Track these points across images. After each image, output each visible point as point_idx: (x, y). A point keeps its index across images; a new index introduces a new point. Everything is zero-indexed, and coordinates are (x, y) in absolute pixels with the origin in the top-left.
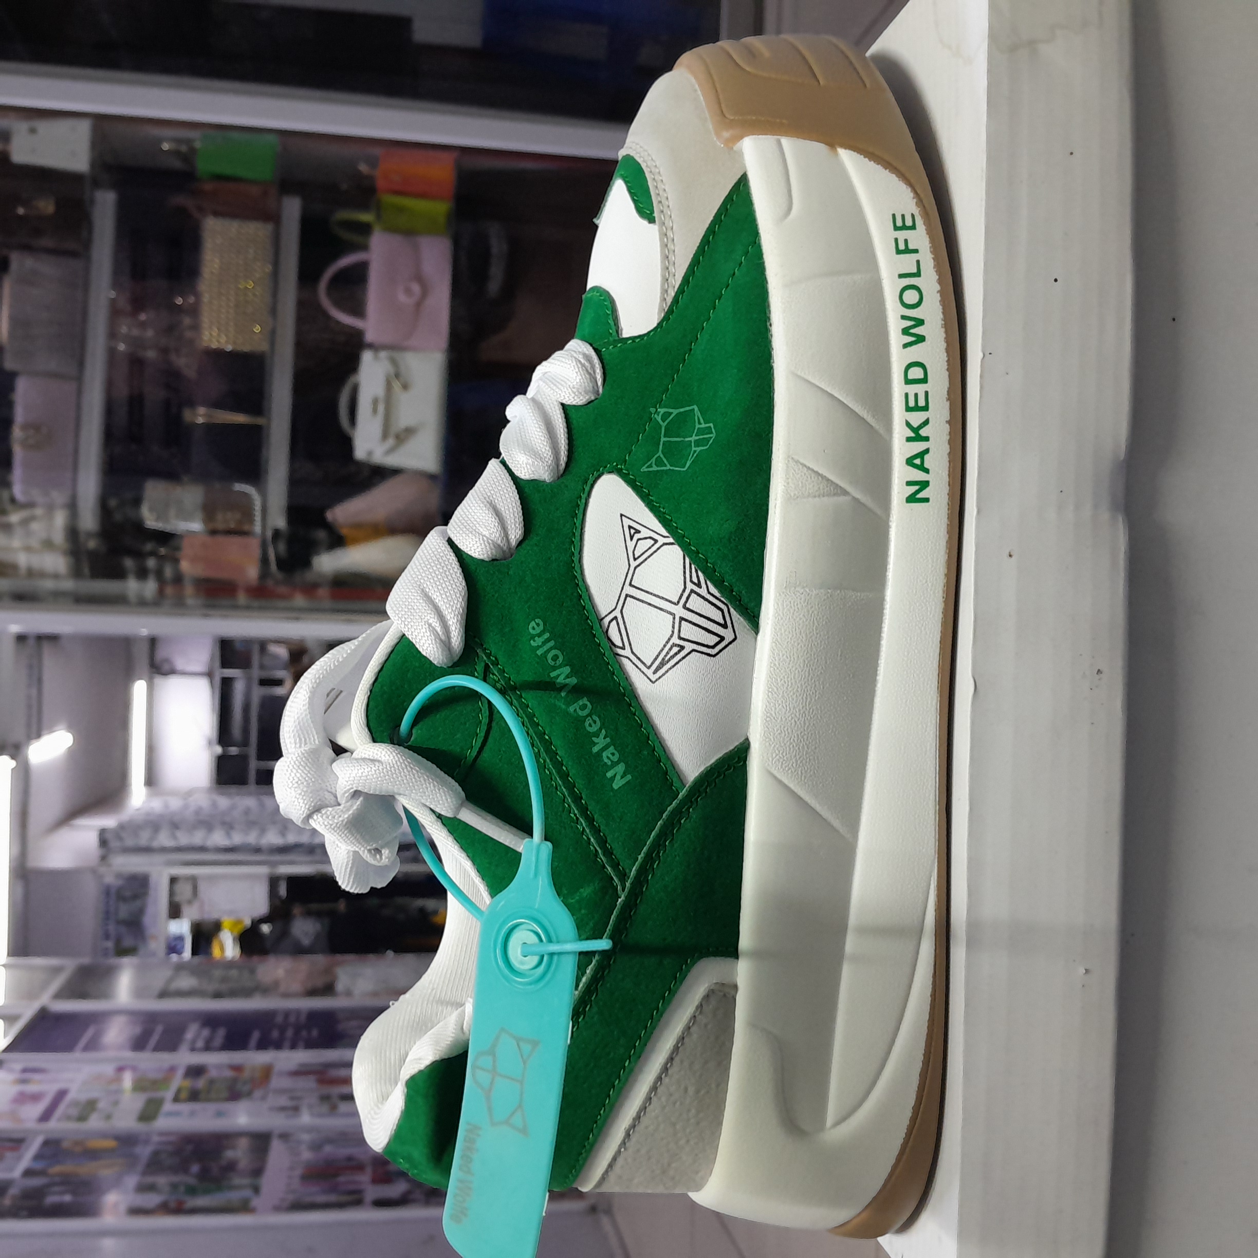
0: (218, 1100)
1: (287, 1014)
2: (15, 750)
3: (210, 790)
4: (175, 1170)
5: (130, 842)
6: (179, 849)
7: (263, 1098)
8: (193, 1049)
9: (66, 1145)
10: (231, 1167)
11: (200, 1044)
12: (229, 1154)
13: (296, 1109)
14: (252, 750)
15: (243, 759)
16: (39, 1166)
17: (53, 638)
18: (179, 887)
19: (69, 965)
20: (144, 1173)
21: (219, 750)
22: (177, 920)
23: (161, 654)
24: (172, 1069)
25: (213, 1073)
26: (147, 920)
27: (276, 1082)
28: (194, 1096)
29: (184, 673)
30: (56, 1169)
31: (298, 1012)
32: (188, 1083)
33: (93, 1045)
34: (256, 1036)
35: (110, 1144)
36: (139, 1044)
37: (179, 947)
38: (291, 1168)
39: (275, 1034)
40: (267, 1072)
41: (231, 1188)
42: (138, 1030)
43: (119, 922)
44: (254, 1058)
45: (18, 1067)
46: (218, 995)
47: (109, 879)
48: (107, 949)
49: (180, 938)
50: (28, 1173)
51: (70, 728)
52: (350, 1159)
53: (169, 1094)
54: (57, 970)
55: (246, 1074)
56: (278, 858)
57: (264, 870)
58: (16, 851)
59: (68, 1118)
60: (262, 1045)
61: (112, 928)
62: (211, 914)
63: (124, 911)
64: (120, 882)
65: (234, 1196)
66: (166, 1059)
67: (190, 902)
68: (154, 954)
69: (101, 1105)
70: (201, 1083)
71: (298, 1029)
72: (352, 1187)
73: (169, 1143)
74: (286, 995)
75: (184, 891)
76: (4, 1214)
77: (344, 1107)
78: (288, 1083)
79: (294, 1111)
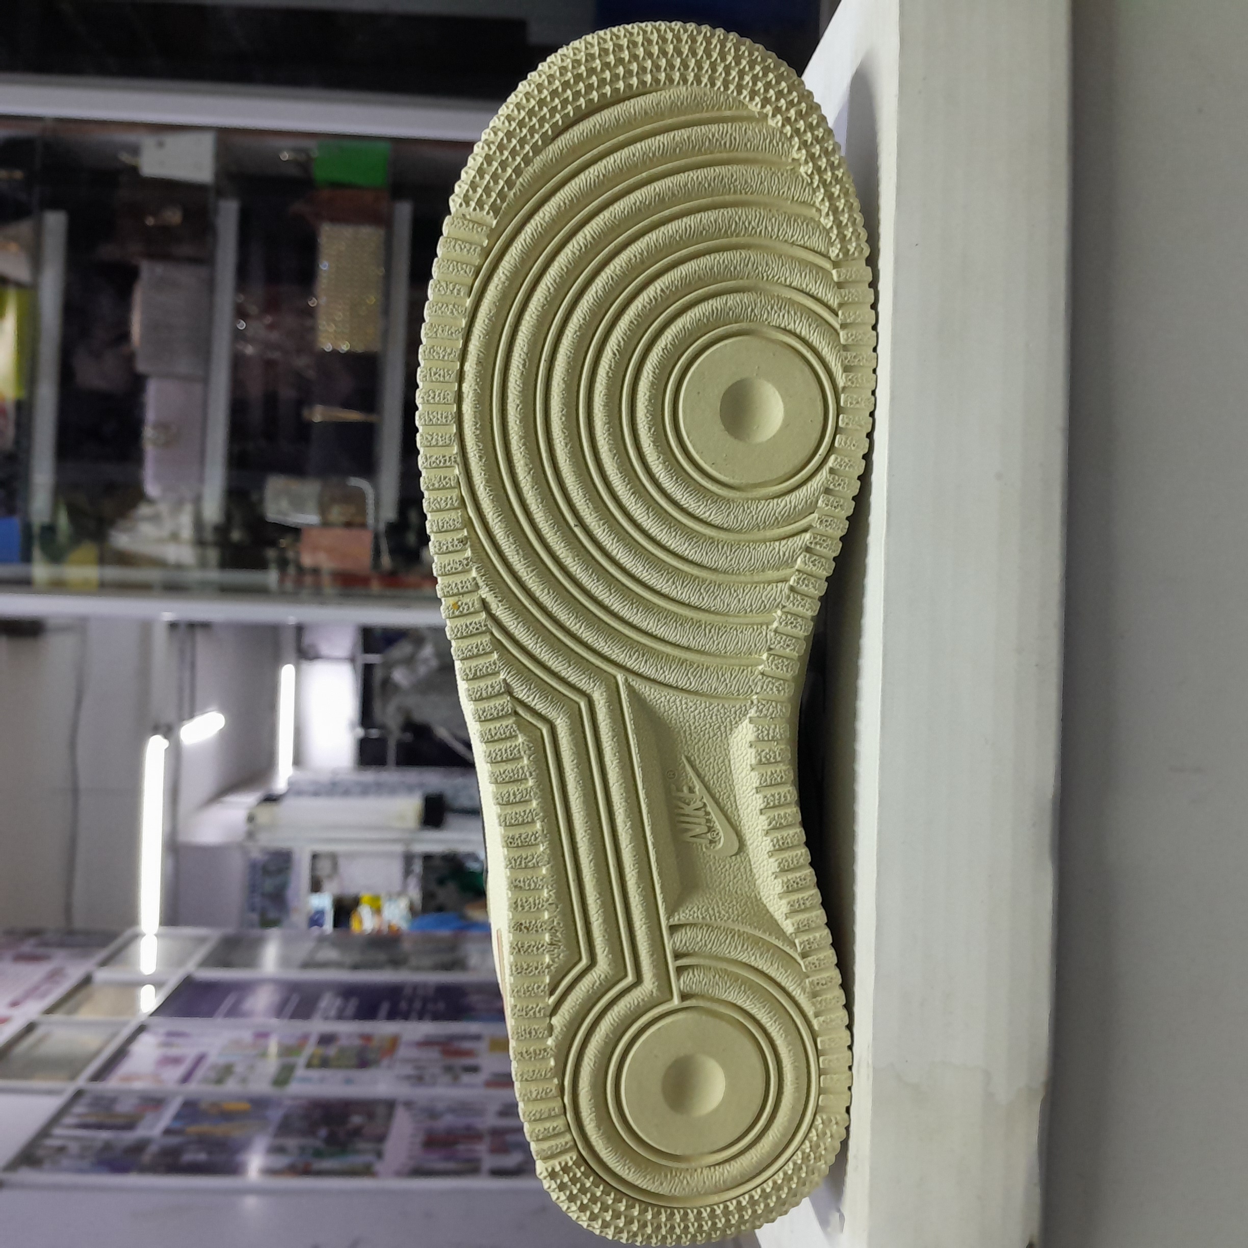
0: (347, 1067)
1: (415, 987)
2: (169, 731)
3: (353, 769)
4: (303, 1133)
7: (390, 1067)
8: (326, 1018)
9: (203, 1106)
10: (357, 1133)
11: (333, 1013)
12: (356, 1120)
13: (421, 1079)
15: (383, 742)
16: (178, 1125)
17: (206, 626)
18: (320, 863)
19: (212, 935)
20: (275, 1136)
21: (360, 732)
22: (318, 893)
23: (307, 640)
24: (305, 1038)
25: (343, 1042)
26: (290, 893)
27: (403, 1052)
28: (325, 1063)
29: (329, 659)
30: (194, 1129)
31: (425, 985)
32: (321, 1051)
33: (234, 1011)
34: (385, 1007)
35: (244, 1106)
36: (279, 1011)
37: (321, 920)
38: (414, 1135)
39: (403, 1005)
40: (394, 1042)
41: (357, 1152)
42: (278, 998)
43: (264, 895)
44: (383, 1028)
45: (162, 1030)
46: (355, 967)
47: (255, 854)
48: (252, 920)
49: (322, 912)
50: (168, 1132)
51: (222, 710)
52: (468, 1128)
53: (302, 1060)
54: (202, 940)
55: (375, 1043)
56: (412, 836)
57: (399, 848)
58: (169, 825)
59: (205, 1080)
60: (392, 1015)
61: (258, 900)
62: (351, 889)
63: (269, 885)
64: (266, 857)
65: (358, 1160)
66: (300, 1027)
67: (330, 877)
68: (296, 927)
69: (239, 1069)
70: (331, 1051)
72: (470, 1156)
73: (299, 1107)
74: (416, 969)
75: (324, 867)
76: (144, 1169)
77: (466, 1078)
78: (414, 1053)
79: (419, 1080)
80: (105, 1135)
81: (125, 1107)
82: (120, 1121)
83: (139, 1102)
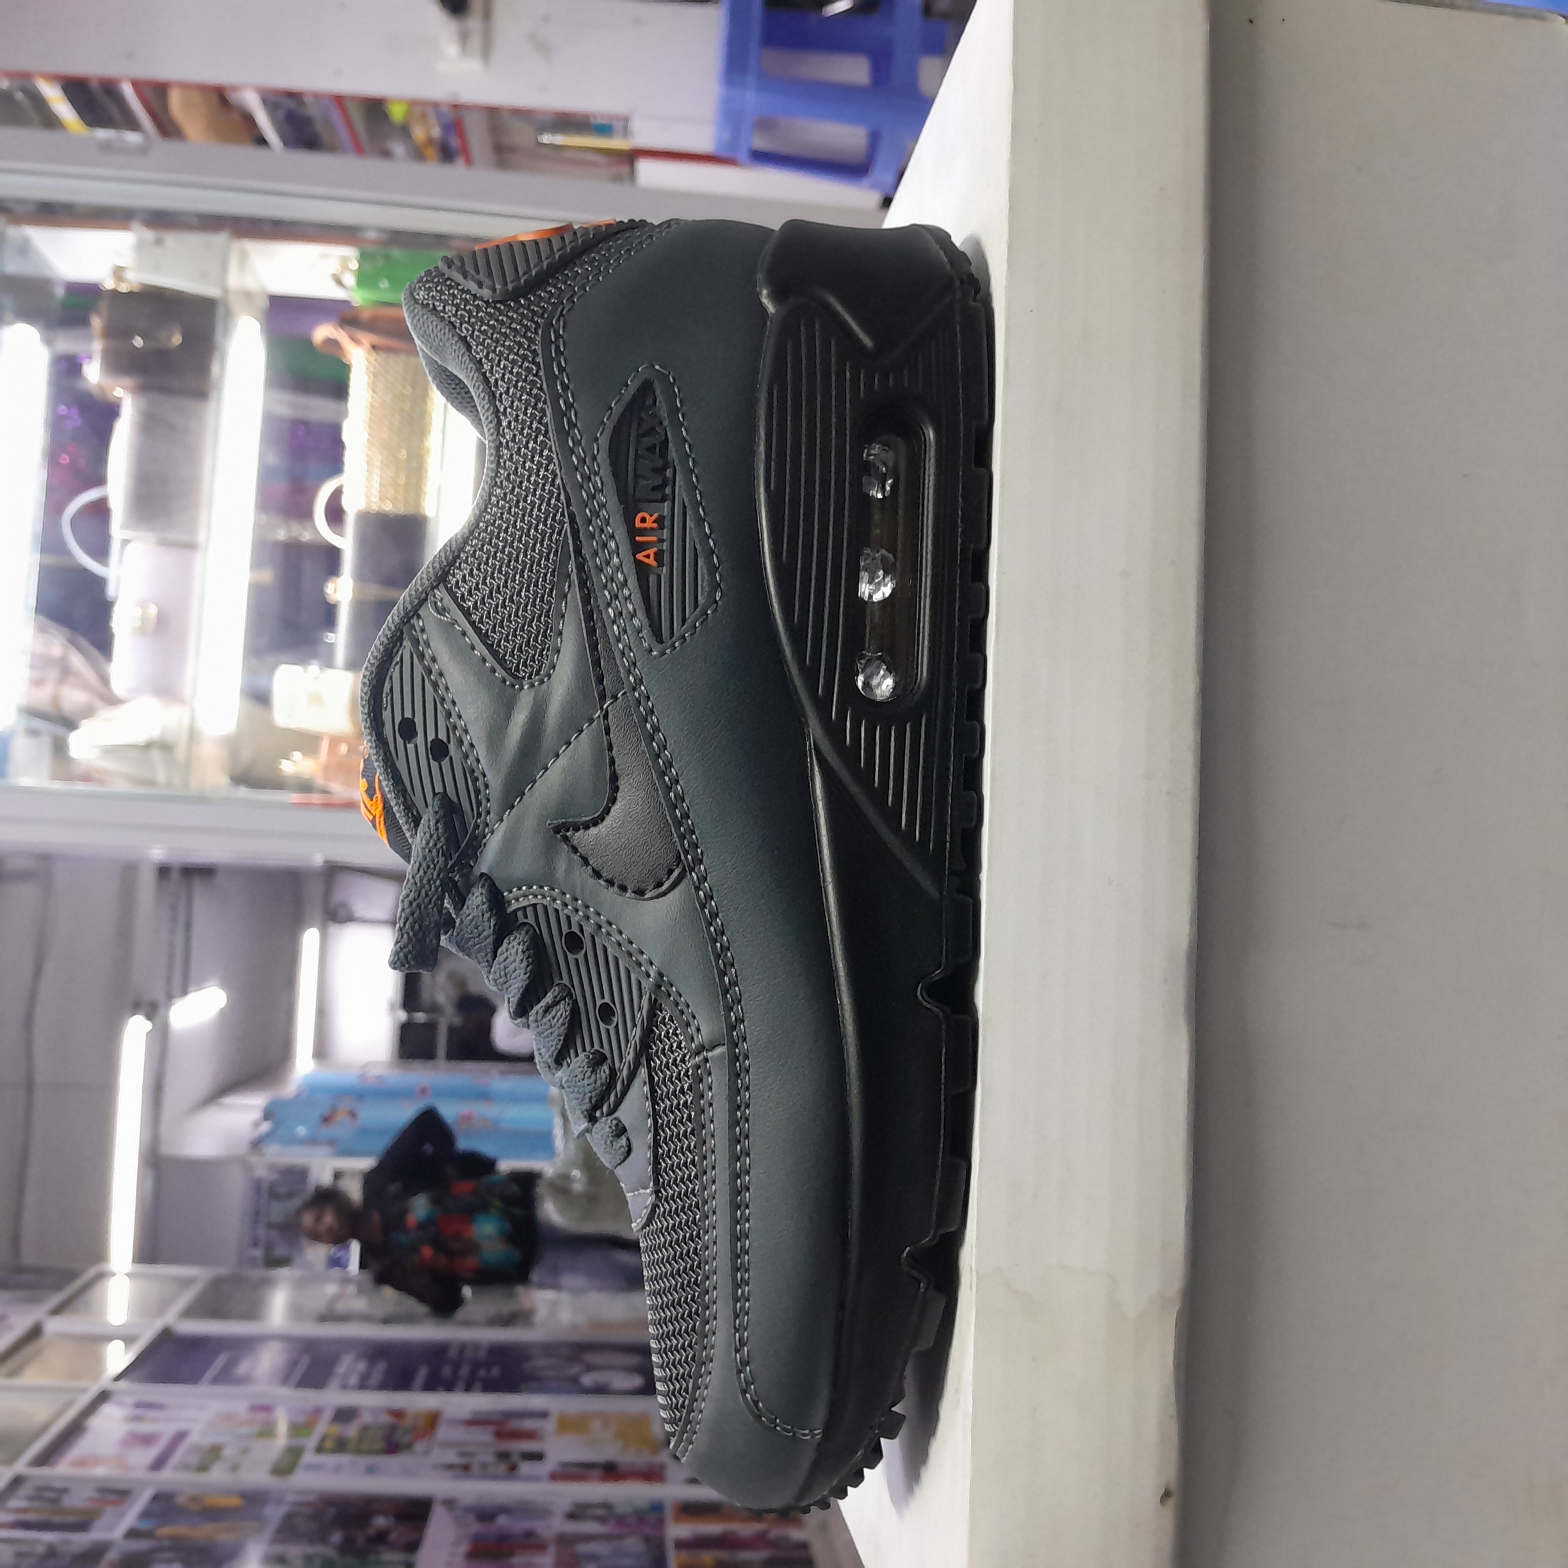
0: (370, 1452)
1: (463, 1347)
2: (153, 1010)
3: (390, 1065)
4: (311, 1539)
7: (426, 1452)
8: (345, 1387)
9: (180, 1500)
10: (381, 1538)
11: (354, 1380)
12: (381, 1522)
13: (467, 1468)
15: (431, 1028)
16: (144, 1526)
17: (206, 872)
19: (199, 1274)
20: (274, 1542)
21: (402, 1016)
23: (336, 897)
24: (318, 1411)
25: (366, 1418)
27: (444, 1433)
28: (341, 1446)
29: (364, 921)
30: (166, 1530)
31: (476, 1346)
32: (336, 1429)
33: (226, 1376)
35: (234, 1501)
36: (283, 1377)
37: (343, 1260)
38: (456, 1544)
39: (446, 1371)
40: (433, 1420)
43: (271, 1226)
44: (420, 1402)
45: (131, 1400)
46: (387, 1321)
47: (261, 1172)
48: (254, 1258)
50: (132, 1534)
51: (225, 985)
52: (529, 1534)
53: (312, 1442)
54: (186, 1282)
55: (408, 1422)
58: (148, 1134)
59: (185, 1466)
60: (431, 1385)
61: (262, 1232)
63: (277, 1211)
64: (274, 1177)
66: (312, 1398)
68: (309, 1267)
69: (228, 1452)
70: (351, 1431)
73: (307, 1504)
77: (526, 1468)
78: (460, 1434)
79: (464, 1470)
80: (49, 1537)
81: (76, 1500)
82: (71, 1519)
83: (95, 1495)
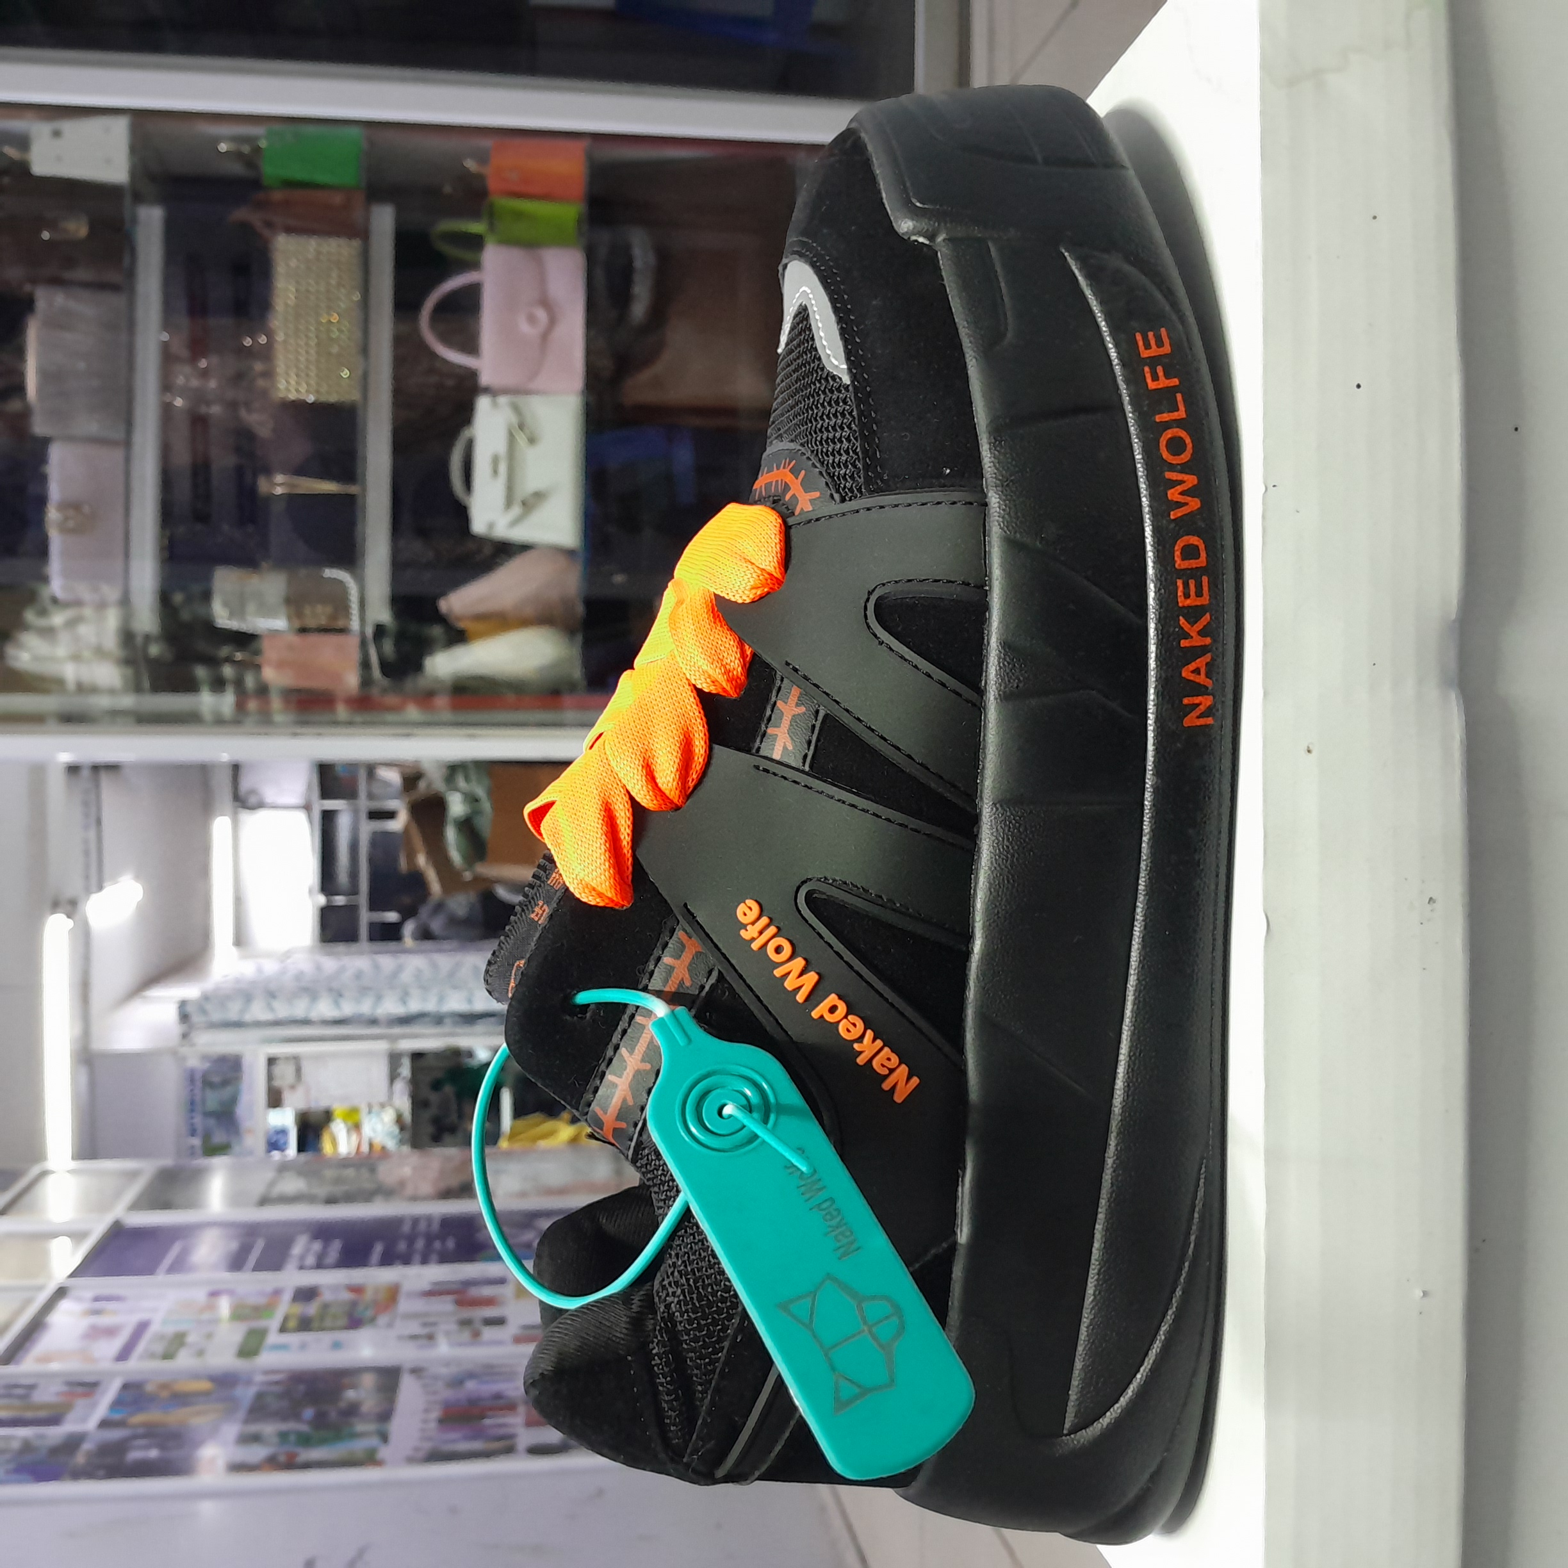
0: (332, 1329)
1: (416, 1221)
2: (71, 907)
3: (311, 950)
4: (283, 1416)
5: (216, 1016)
6: (277, 1023)
7: (390, 1325)
8: (301, 1268)
9: (150, 1388)
10: (352, 1410)
11: (311, 1260)
12: (351, 1394)
13: (430, 1337)
14: (363, 899)
15: (351, 910)
16: (117, 1416)
17: (113, 768)
18: (278, 1070)
19: (147, 1168)
20: (246, 1421)
21: (322, 900)
22: (278, 1109)
23: (245, 784)
24: (277, 1293)
25: (327, 1296)
26: (241, 1110)
27: (404, 1305)
28: (305, 1325)
29: (275, 807)
30: (139, 1418)
31: (429, 1219)
32: (298, 1309)
33: (179, 1266)
34: (378, 1249)
35: (205, 1385)
36: (237, 1263)
37: (282, 1141)
38: (426, 1411)
39: (402, 1246)
40: (393, 1294)
41: (354, 1436)
42: (234, 1245)
43: (207, 1114)
44: (376, 1277)
45: (89, 1294)
46: (331, 1201)
47: (194, 1062)
48: (193, 1147)
49: (283, 1132)
50: (104, 1424)
51: (137, 878)
52: (498, 1396)
53: (275, 1323)
54: (133, 1175)
55: (369, 1295)
56: (397, 1030)
57: (382, 1046)
58: (78, 1030)
59: (152, 1356)
60: (388, 1260)
61: (198, 1120)
62: (318, 1101)
63: (213, 1100)
64: (207, 1065)
65: (358, 1446)
66: (269, 1280)
67: (293, 1087)
68: (251, 1153)
69: (191, 1339)
70: (312, 1309)
71: (430, 1239)
72: (502, 1431)
73: (277, 1383)
74: (414, 1198)
75: (285, 1074)
76: (78, 1474)
77: (489, 1333)
78: (420, 1305)
79: (427, 1339)
80: (23, 1432)
81: (46, 1395)
82: (42, 1414)
83: (65, 1388)
